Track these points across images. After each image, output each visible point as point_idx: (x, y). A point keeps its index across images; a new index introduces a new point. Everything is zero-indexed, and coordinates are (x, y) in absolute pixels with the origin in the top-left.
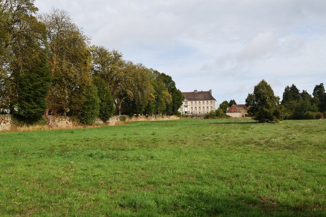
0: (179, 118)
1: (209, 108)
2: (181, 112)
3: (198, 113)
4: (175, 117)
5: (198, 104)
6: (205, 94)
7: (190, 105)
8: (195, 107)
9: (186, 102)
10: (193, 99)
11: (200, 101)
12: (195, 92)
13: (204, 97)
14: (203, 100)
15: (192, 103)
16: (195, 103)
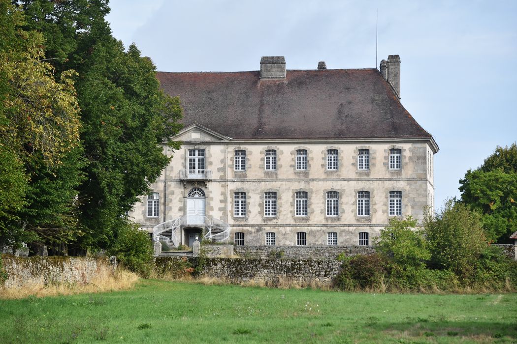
0: (135, 277)
1: (380, 201)
2: (157, 231)
3: (292, 241)
4: (105, 270)
5: (294, 166)
6: (349, 88)
7: (225, 172)
8: (263, 188)
9: (199, 151)
10: (255, 126)
11: (303, 147)
12: (269, 71)
13: (340, 112)
14: (327, 136)
15: (244, 160)
16: (264, 158)
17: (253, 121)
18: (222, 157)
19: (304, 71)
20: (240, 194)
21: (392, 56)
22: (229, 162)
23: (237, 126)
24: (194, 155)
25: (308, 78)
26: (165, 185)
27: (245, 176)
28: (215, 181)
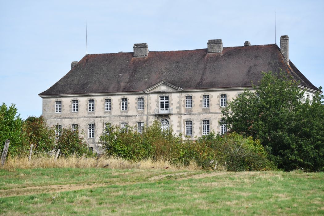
5: (219, 105)
6: (257, 57)
7: (180, 109)
8: (201, 118)
9: (166, 97)
10: (198, 81)
11: (224, 93)
12: (212, 48)
13: (249, 71)
14: (237, 86)
15: (191, 101)
16: (202, 100)
17: (198, 79)
18: (178, 100)
19: (233, 47)
20: (189, 122)
21: (283, 36)
22: (182, 103)
23: (188, 82)
24: (163, 99)
25: (235, 52)
26: (147, 117)
27: (191, 111)
28: (174, 114)
